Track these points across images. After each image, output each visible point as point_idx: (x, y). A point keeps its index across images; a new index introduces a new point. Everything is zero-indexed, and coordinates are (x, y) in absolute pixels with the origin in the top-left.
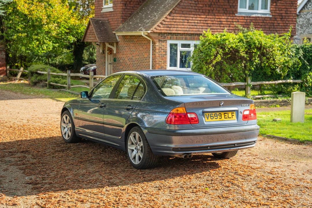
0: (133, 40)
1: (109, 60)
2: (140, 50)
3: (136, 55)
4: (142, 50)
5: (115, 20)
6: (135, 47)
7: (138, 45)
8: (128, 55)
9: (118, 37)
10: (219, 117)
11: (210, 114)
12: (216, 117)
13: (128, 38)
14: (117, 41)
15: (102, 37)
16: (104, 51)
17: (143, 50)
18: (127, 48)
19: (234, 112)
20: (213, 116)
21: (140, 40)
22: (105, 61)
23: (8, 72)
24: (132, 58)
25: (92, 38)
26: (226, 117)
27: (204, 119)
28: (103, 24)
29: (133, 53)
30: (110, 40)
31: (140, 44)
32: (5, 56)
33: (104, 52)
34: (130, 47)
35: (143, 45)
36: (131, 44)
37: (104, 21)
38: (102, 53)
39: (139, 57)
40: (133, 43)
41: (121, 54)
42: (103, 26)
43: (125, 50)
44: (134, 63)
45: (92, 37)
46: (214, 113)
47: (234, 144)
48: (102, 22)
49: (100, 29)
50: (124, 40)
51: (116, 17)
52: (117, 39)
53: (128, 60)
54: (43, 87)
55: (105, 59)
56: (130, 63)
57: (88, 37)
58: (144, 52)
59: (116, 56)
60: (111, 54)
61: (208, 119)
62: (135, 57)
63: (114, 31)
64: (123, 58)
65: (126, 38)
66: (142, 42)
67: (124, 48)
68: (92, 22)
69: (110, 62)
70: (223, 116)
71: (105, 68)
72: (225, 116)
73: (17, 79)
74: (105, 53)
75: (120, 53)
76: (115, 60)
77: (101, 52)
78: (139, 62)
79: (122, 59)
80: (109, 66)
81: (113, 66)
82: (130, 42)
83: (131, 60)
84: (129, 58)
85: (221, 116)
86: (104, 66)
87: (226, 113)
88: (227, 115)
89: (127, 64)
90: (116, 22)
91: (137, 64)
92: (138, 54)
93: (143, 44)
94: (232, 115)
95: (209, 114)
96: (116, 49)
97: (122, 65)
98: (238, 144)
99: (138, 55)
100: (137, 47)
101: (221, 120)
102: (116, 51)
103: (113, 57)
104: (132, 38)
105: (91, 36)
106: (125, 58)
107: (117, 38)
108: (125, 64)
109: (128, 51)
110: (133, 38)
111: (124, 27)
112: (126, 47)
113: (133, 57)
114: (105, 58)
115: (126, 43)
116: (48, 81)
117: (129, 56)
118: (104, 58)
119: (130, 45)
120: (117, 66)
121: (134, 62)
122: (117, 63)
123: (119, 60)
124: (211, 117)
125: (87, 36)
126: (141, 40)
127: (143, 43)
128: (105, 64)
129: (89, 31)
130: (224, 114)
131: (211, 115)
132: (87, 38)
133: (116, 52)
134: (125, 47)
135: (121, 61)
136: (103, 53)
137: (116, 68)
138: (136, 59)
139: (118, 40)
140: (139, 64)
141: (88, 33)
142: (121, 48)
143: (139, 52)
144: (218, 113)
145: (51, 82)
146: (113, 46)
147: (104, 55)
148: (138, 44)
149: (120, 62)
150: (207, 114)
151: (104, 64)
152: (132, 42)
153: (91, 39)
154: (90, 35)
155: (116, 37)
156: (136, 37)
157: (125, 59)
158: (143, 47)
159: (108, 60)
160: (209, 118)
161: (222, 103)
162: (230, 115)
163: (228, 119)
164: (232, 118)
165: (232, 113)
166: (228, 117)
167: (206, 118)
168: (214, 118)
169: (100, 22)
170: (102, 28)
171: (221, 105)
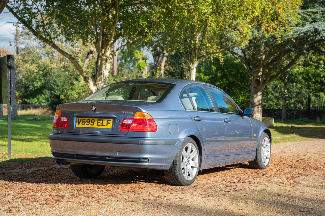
10: (91, 123)
11: (82, 119)
12: (88, 123)
19: (112, 120)
20: (85, 121)
26: (99, 124)
27: (75, 123)
46: (86, 119)
47: (105, 157)
61: (79, 124)
70: (96, 123)
72: (98, 123)
85: (94, 122)
87: (101, 120)
88: (101, 122)
94: (108, 123)
98: (109, 157)
101: (92, 126)
130: (98, 120)
131: (84, 121)
144: (91, 119)
150: (80, 119)
160: (81, 123)
161: (94, 108)
162: (105, 122)
163: (101, 127)
164: (107, 126)
165: (108, 121)
166: (101, 125)
167: (77, 124)
168: (86, 124)
171: (93, 109)
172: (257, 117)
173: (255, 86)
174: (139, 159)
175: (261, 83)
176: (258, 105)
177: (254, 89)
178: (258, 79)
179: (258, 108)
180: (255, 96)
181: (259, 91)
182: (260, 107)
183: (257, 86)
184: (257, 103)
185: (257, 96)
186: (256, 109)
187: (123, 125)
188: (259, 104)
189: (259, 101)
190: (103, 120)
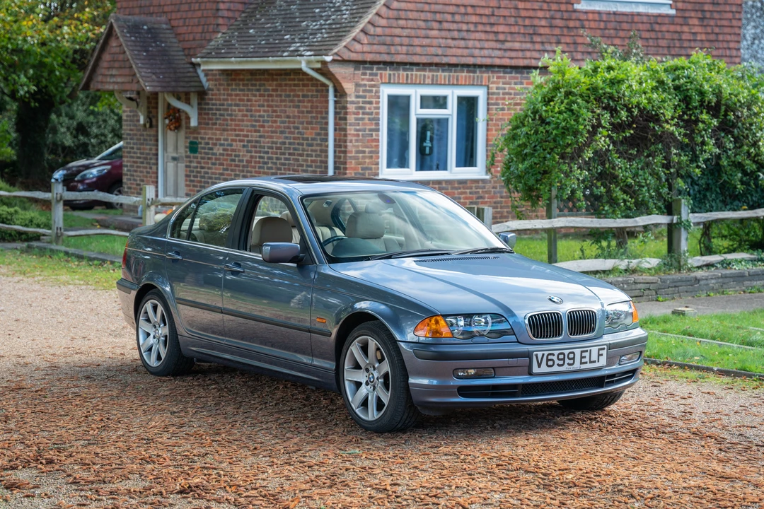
0: (260, 85)
1: (170, 149)
2: (288, 117)
3: (272, 132)
4: (294, 117)
5: (196, 20)
6: (268, 106)
7: (281, 101)
8: (242, 130)
9: (206, 75)
13: (243, 80)
14: (203, 87)
15: (154, 77)
16: (154, 120)
17: (299, 117)
18: (239, 111)
21: (286, 85)
22: (157, 150)
24: (257, 142)
25: (119, 80)
28: (154, 33)
29: (263, 126)
30: (182, 84)
31: (289, 96)
33: (154, 123)
34: (251, 105)
35: (299, 101)
36: (255, 96)
37: (156, 26)
38: (145, 125)
39: (286, 138)
40: (260, 95)
41: (216, 129)
42: (155, 42)
43: (231, 115)
44: (266, 156)
45: (120, 75)
48: (149, 29)
49: (147, 51)
50: (228, 85)
51: (199, 14)
52: (200, 82)
53: (244, 146)
55: (157, 145)
56: (252, 157)
57: (104, 75)
58: (302, 123)
59: (199, 133)
60: (178, 128)
62: (271, 137)
63: (195, 56)
64: (227, 140)
65: (234, 80)
66: (295, 90)
67: (227, 110)
68: (119, 27)
69: (175, 155)
71: (157, 173)
74: (157, 126)
75: (215, 124)
76: (193, 148)
77: (142, 122)
78: (284, 154)
79: (221, 145)
80: (171, 165)
81: (187, 166)
82: (249, 90)
83: (255, 147)
84: (248, 141)
86: (154, 167)
89: (242, 161)
90: (200, 29)
91: (277, 159)
92: (279, 127)
93: (298, 96)
96: (200, 114)
97: (221, 164)
99: (282, 132)
100: (277, 106)
102: (198, 119)
103: (186, 138)
104: (256, 80)
105: (114, 72)
106: (232, 140)
107: (203, 79)
108: (234, 160)
109: (243, 121)
110: (260, 80)
111: (228, 44)
112: (237, 105)
113: (260, 137)
114: (157, 141)
115: (236, 95)
117: (247, 136)
118: (153, 142)
119: (248, 100)
120: (202, 168)
121: (267, 153)
122: (202, 158)
123: (211, 149)
125: (100, 71)
126: (290, 85)
127: (301, 93)
128: (157, 159)
129: (106, 57)
132: (100, 78)
133: (199, 123)
134: (231, 105)
135: (218, 150)
136: (151, 126)
137: (200, 172)
138: (273, 143)
139: (206, 84)
140: (286, 159)
141: (104, 64)
142: (217, 110)
143: (284, 122)
146: (189, 104)
147: (152, 132)
148: (281, 96)
149: (215, 154)
151: (153, 161)
152: (258, 90)
153: (117, 83)
154: (112, 68)
155: (198, 77)
156: (272, 75)
157: (231, 145)
158: (298, 107)
159: (165, 149)
169: (145, 27)
170: (152, 46)
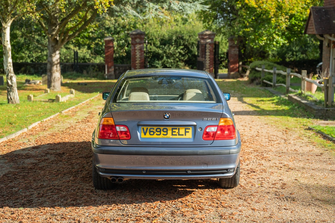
10: (162, 133)
11: (149, 128)
12: (159, 133)
19: (191, 128)
20: (155, 131)
23: (240, 69)
26: (174, 133)
27: (139, 134)
28: (327, 12)
32: (238, 52)
33: (330, 45)
37: (328, 9)
42: (326, 15)
46: (155, 128)
47: (186, 171)
48: (325, 11)
49: (321, 19)
54: (257, 84)
55: (330, 54)
57: (309, 29)
61: (145, 135)
68: (313, 11)
70: (170, 132)
72: (172, 132)
73: (246, 76)
80: (334, 61)
85: (167, 132)
86: (329, 62)
87: (176, 129)
88: (177, 131)
94: (186, 132)
95: (147, 129)
98: (192, 171)
101: (165, 136)
105: (311, 27)
116: (262, 78)
124: (150, 132)
128: (330, 59)
129: (310, 22)
130: (172, 129)
131: (151, 130)
141: (309, 25)
144: (162, 128)
145: (265, 79)
147: (329, 49)
150: (145, 128)
160: (148, 133)
161: (168, 115)
162: (182, 131)
163: (178, 136)
164: (185, 135)
165: (186, 129)
166: (177, 134)
167: (143, 134)
168: (155, 134)
169: (324, 10)
170: (324, 17)
171: (166, 117)
172: (56, 76)
173: (53, 44)
174: (227, 170)
175: (59, 42)
176: (56, 64)
177: (52, 48)
178: (56, 37)
179: (57, 67)
180: (53, 55)
181: (57, 50)
182: (58, 65)
183: (55, 45)
184: (56, 62)
185: (56, 55)
186: (55, 68)
187: (207, 134)
188: (58, 63)
189: (57, 60)
190: (179, 129)
